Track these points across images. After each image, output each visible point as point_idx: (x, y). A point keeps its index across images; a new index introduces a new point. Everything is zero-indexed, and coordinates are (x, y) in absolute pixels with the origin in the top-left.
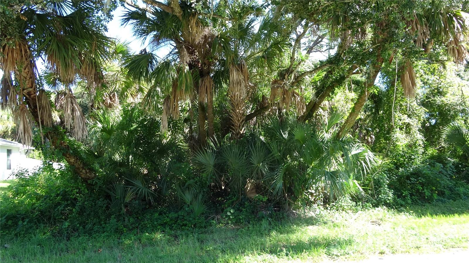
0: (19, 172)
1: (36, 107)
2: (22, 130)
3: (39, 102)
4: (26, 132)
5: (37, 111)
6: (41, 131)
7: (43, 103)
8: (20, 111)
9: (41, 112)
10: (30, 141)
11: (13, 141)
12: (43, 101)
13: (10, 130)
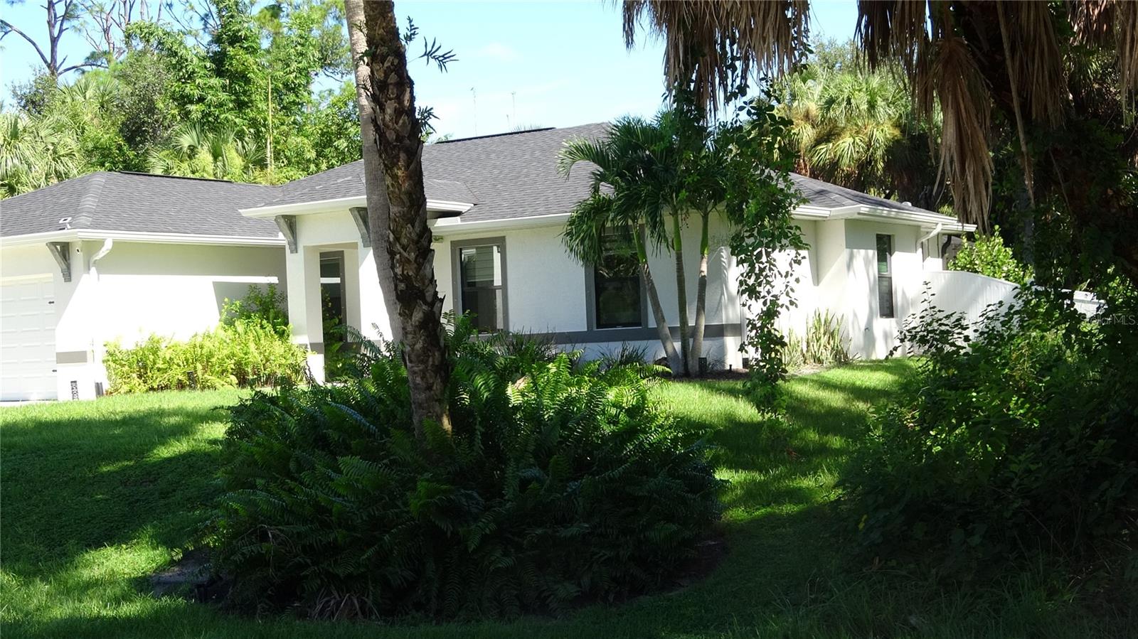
0: (930, 328)
1: (996, 42)
2: (953, 149)
3: (1007, 23)
4: (969, 154)
5: (1004, 60)
6: (1024, 149)
7: (1024, 23)
8: (940, 66)
9: (1017, 64)
10: (984, 193)
11: (891, 201)
12: (1024, 15)
13: (880, 153)
